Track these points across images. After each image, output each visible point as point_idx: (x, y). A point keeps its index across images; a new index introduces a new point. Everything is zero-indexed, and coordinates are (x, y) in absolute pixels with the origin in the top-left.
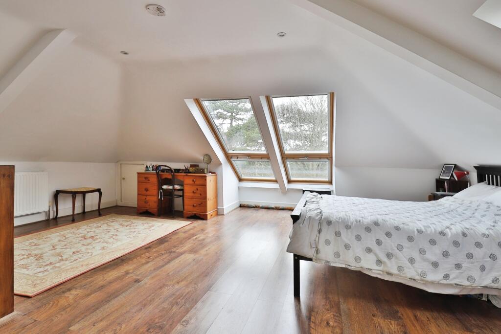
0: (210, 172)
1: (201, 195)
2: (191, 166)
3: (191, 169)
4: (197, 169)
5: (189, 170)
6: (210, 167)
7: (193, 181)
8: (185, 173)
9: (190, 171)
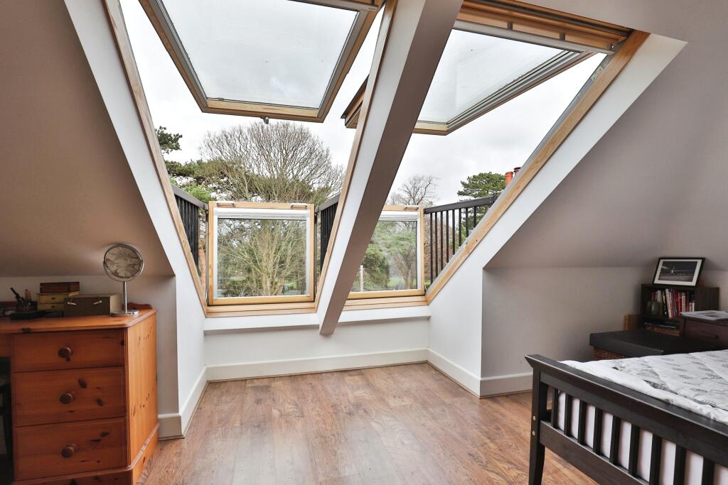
0: (133, 307)
1: (99, 402)
2: (46, 288)
3: (46, 299)
4: (74, 300)
5: (35, 304)
6: (135, 290)
7: (63, 353)
8: (14, 318)
9: (40, 307)
